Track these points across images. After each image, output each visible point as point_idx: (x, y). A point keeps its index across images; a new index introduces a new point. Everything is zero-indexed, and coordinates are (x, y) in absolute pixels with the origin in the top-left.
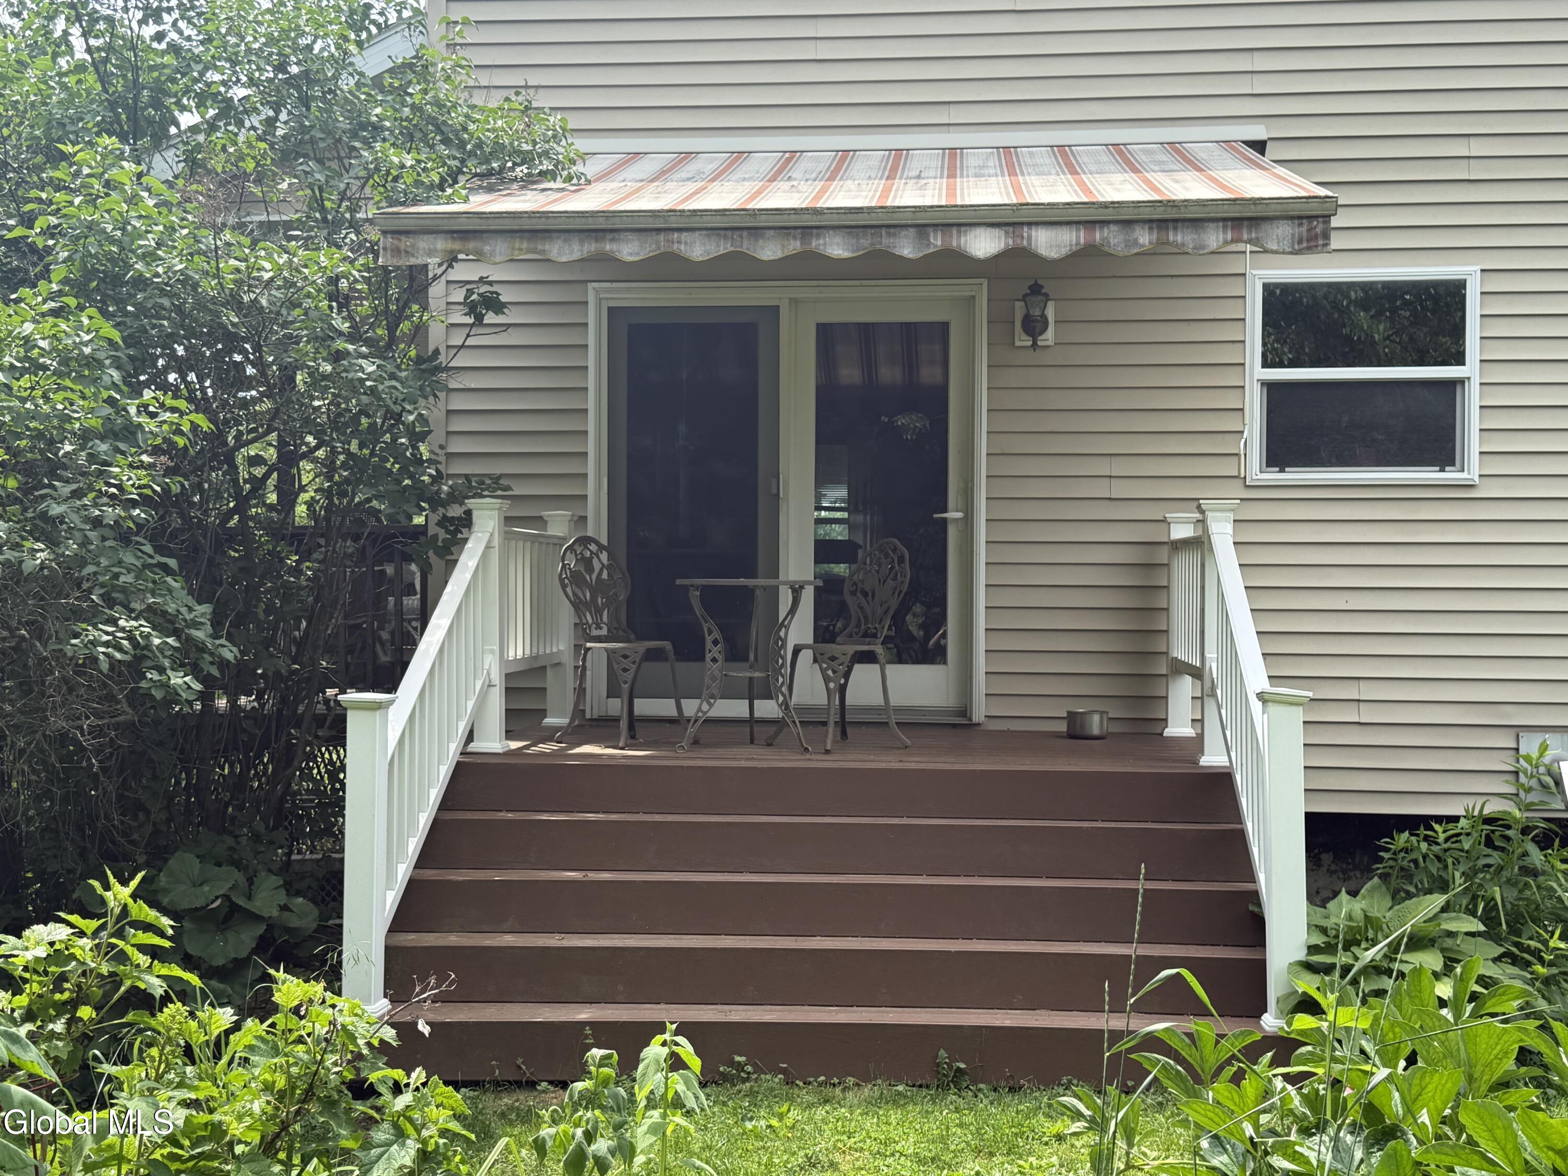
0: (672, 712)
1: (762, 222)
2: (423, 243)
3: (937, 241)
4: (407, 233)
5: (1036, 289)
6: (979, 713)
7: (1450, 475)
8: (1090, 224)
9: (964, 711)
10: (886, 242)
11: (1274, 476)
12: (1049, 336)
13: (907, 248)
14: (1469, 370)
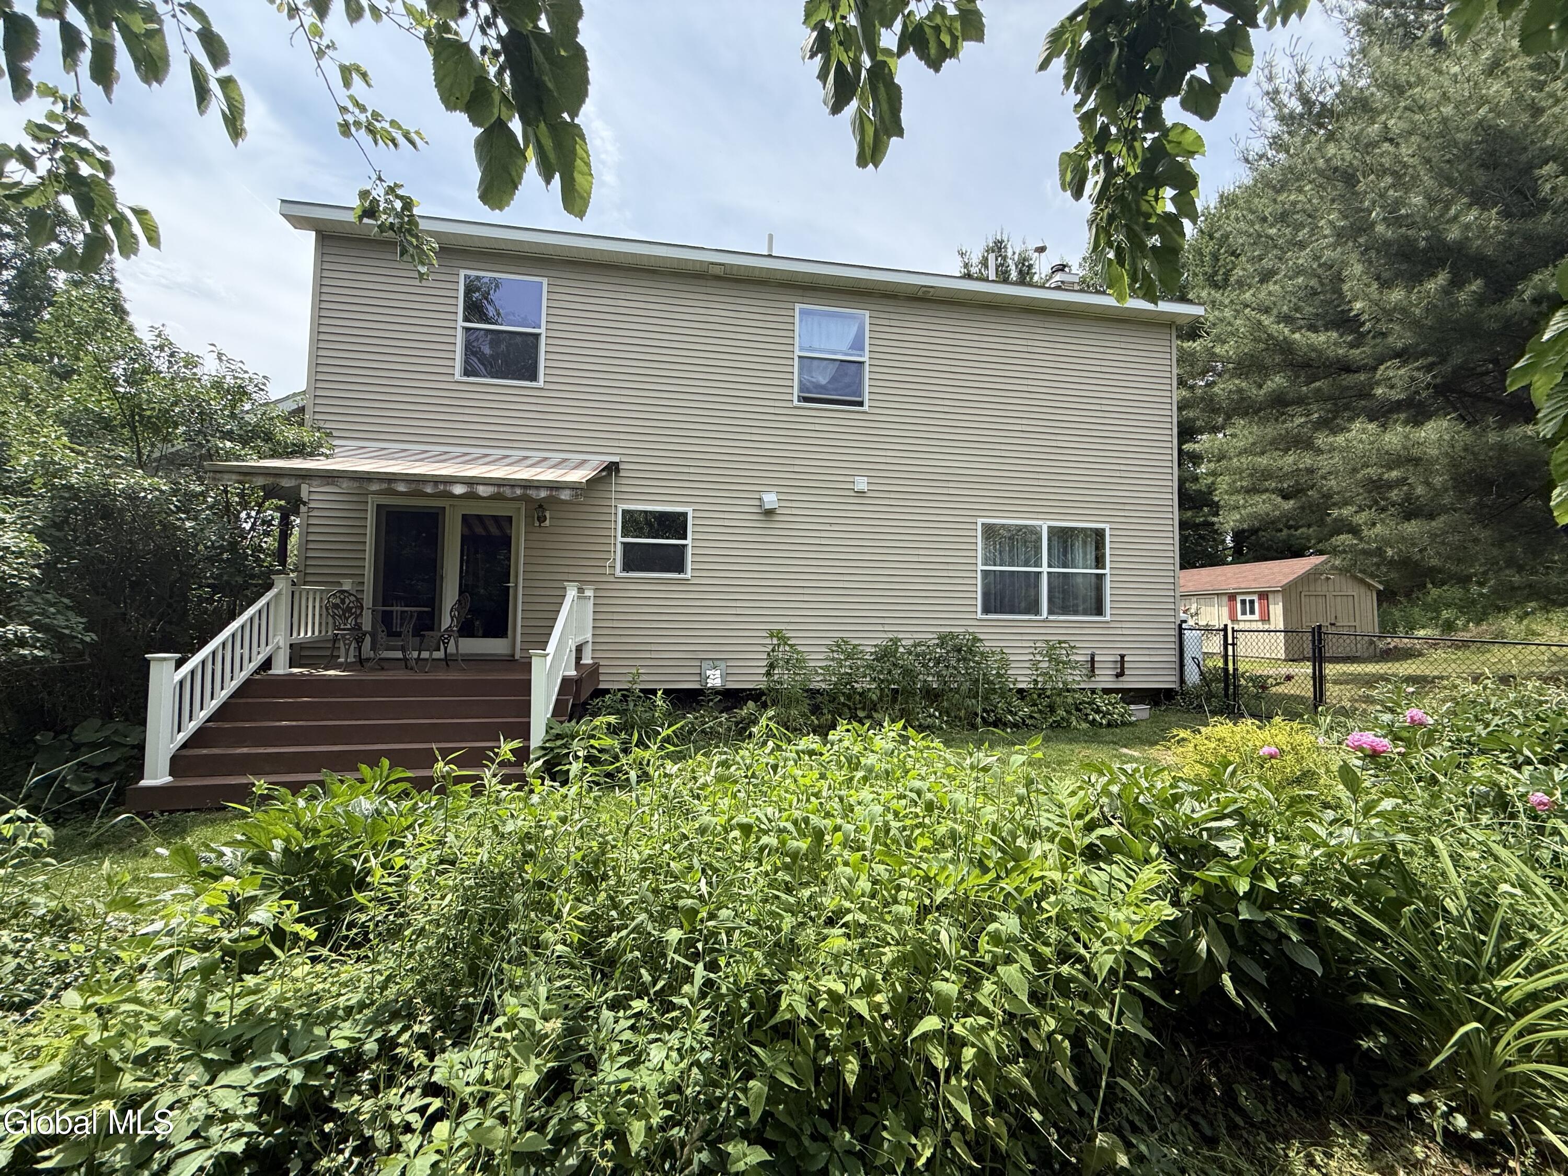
0: (401, 656)
1: (372, 476)
2: (226, 476)
3: (441, 487)
4: (220, 472)
5: (541, 506)
6: (517, 657)
7: (682, 576)
8: (499, 485)
9: (513, 656)
10: (421, 486)
11: (625, 574)
12: (547, 523)
13: (429, 490)
14: (688, 542)
